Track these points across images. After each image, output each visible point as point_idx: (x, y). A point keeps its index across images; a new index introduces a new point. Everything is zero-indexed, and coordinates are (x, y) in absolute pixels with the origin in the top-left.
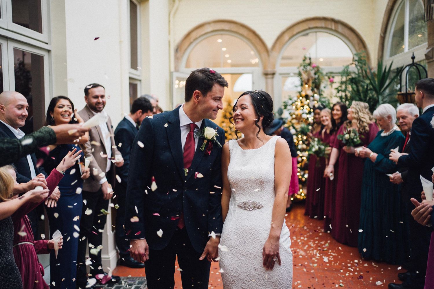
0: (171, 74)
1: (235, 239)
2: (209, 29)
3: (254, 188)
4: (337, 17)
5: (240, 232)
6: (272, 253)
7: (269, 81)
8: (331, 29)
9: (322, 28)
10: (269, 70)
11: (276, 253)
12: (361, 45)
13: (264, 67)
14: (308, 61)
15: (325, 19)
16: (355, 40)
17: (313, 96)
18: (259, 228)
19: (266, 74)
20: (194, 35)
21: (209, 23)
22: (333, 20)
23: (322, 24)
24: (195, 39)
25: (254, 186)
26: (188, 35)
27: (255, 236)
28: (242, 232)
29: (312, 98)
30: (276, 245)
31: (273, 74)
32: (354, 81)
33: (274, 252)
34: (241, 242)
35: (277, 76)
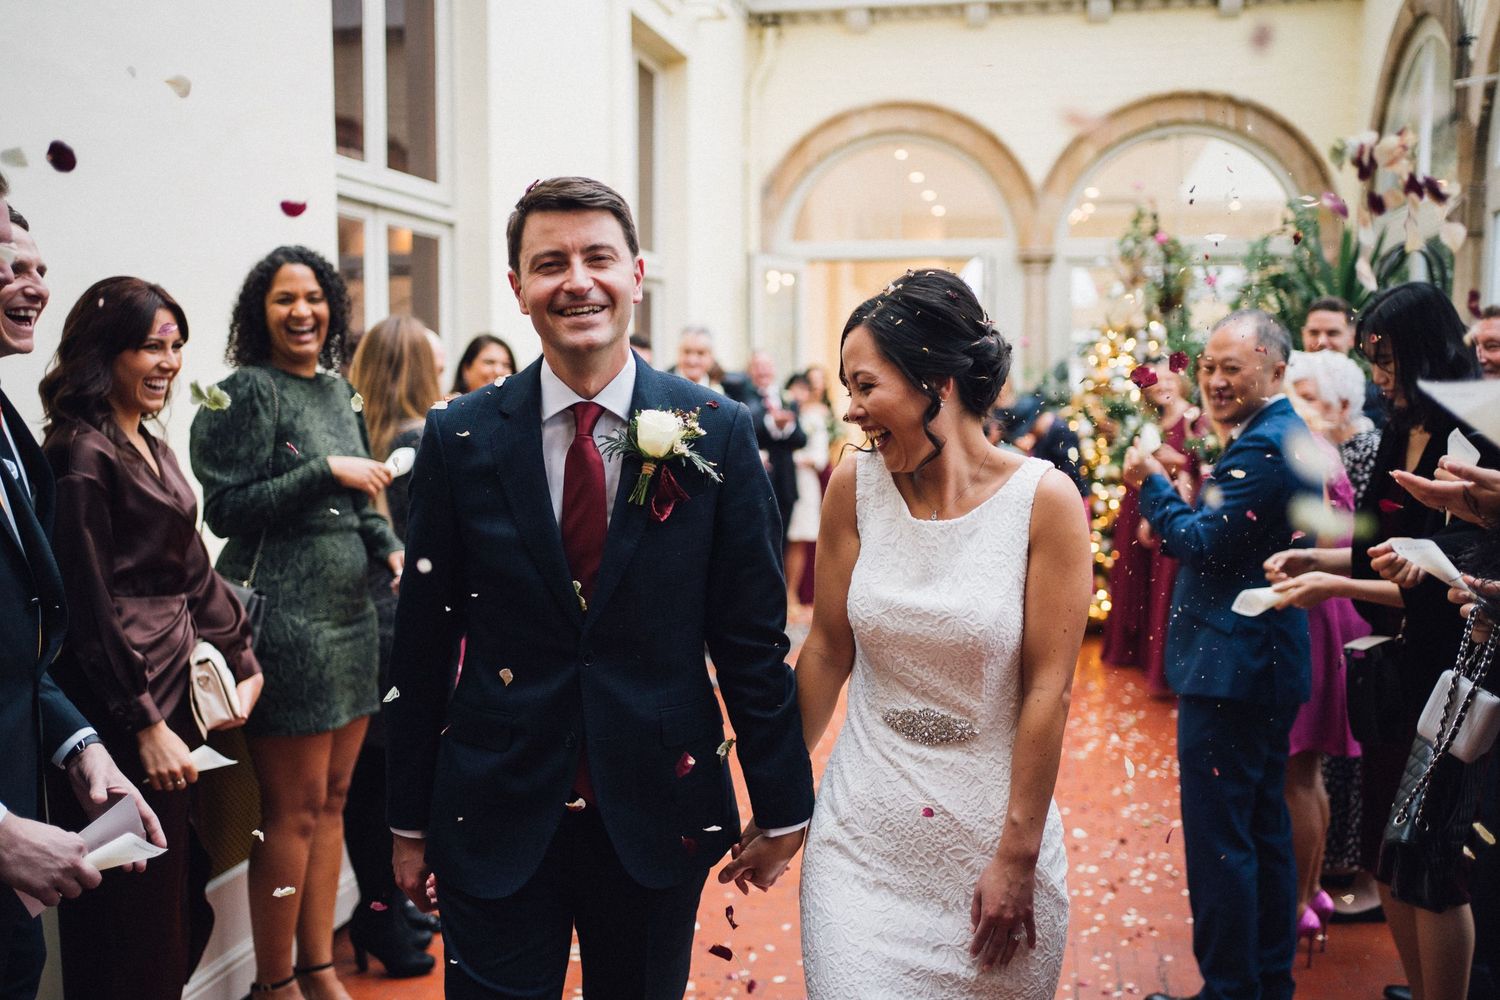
0: (749, 259)
1: (875, 836)
2: (860, 127)
3: (945, 667)
4: (1241, 92)
5: (895, 817)
6: (1009, 914)
7: (1036, 280)
8: (1224, 127)
9: (1197, 123)
10: (1037, 249)
11: (1021, 912)
12: (1315, 175)
13: (1023, 238)
14: (1147, 225)
15: (1206, 97)
16: (1298, 160)
17: (1147, 329)
18: (965, 812)
19: (1026, 261)
20: (817, 146)
21: (861, 111)
22: (1230, 101)
23: (1198, 111)
24: (821, 158)
25: (944, 664)
26: (800, 147)
27: (949, 837)
28: (901, 818)
29: (1142, 335)
30: (1022, 885)
31: (1047, 261)
32: (1282, 282)
33: (1015, 909)
34: (897, 849)
35: (1058, 268)
